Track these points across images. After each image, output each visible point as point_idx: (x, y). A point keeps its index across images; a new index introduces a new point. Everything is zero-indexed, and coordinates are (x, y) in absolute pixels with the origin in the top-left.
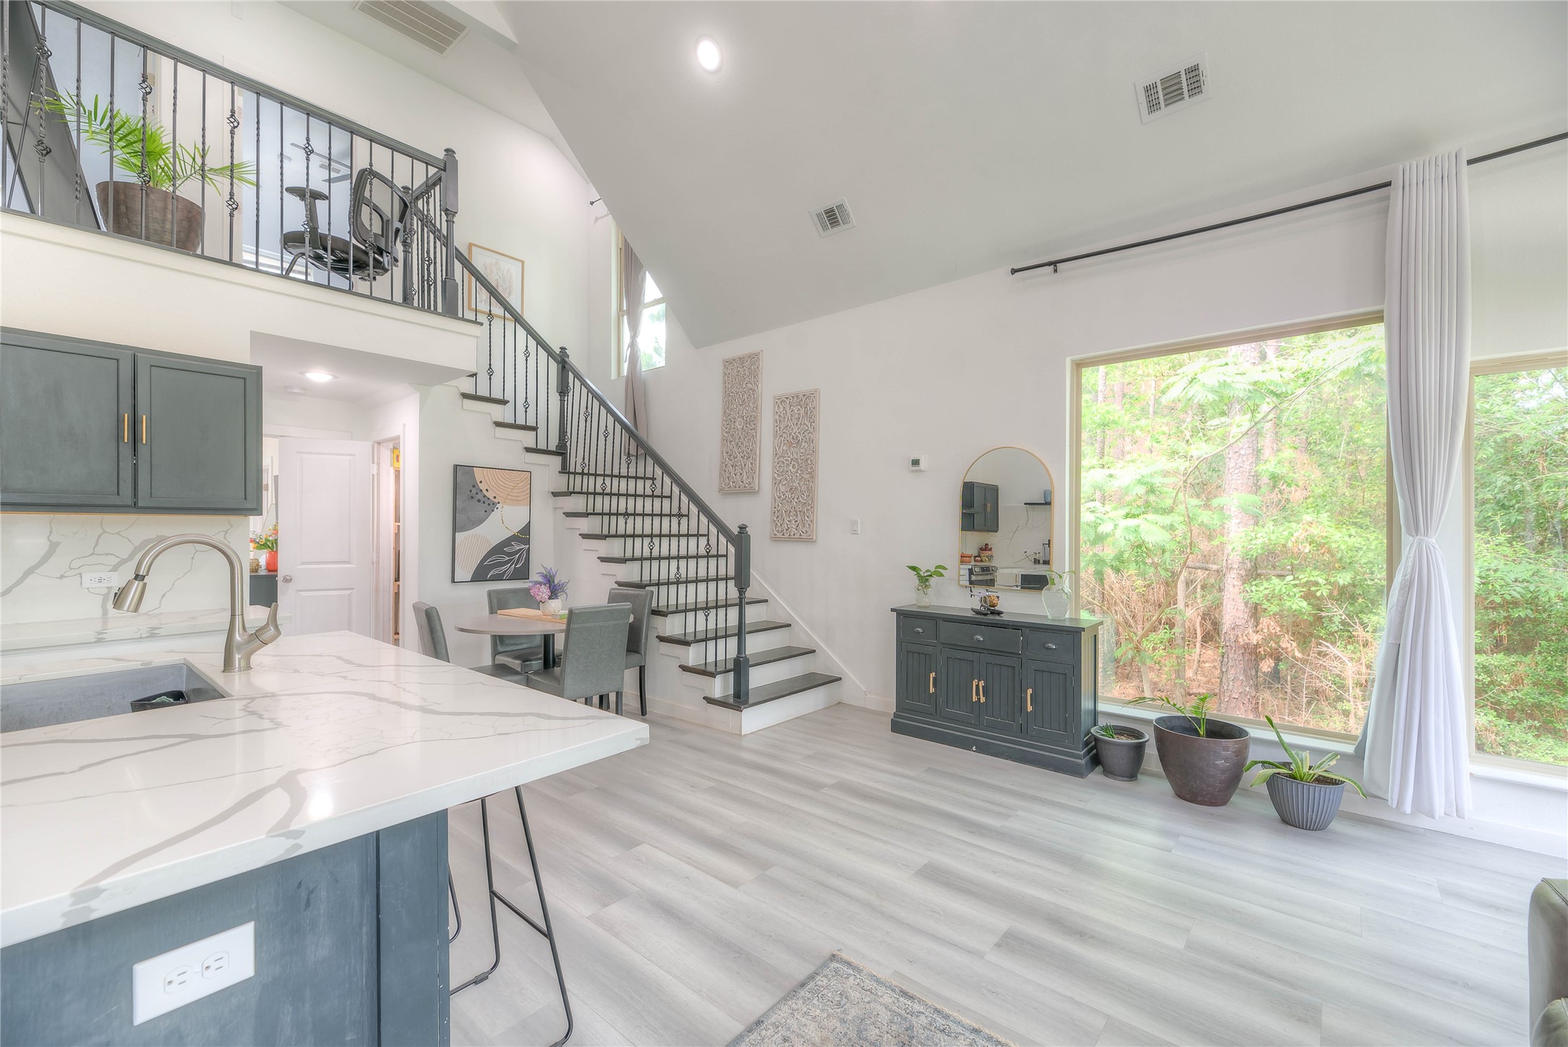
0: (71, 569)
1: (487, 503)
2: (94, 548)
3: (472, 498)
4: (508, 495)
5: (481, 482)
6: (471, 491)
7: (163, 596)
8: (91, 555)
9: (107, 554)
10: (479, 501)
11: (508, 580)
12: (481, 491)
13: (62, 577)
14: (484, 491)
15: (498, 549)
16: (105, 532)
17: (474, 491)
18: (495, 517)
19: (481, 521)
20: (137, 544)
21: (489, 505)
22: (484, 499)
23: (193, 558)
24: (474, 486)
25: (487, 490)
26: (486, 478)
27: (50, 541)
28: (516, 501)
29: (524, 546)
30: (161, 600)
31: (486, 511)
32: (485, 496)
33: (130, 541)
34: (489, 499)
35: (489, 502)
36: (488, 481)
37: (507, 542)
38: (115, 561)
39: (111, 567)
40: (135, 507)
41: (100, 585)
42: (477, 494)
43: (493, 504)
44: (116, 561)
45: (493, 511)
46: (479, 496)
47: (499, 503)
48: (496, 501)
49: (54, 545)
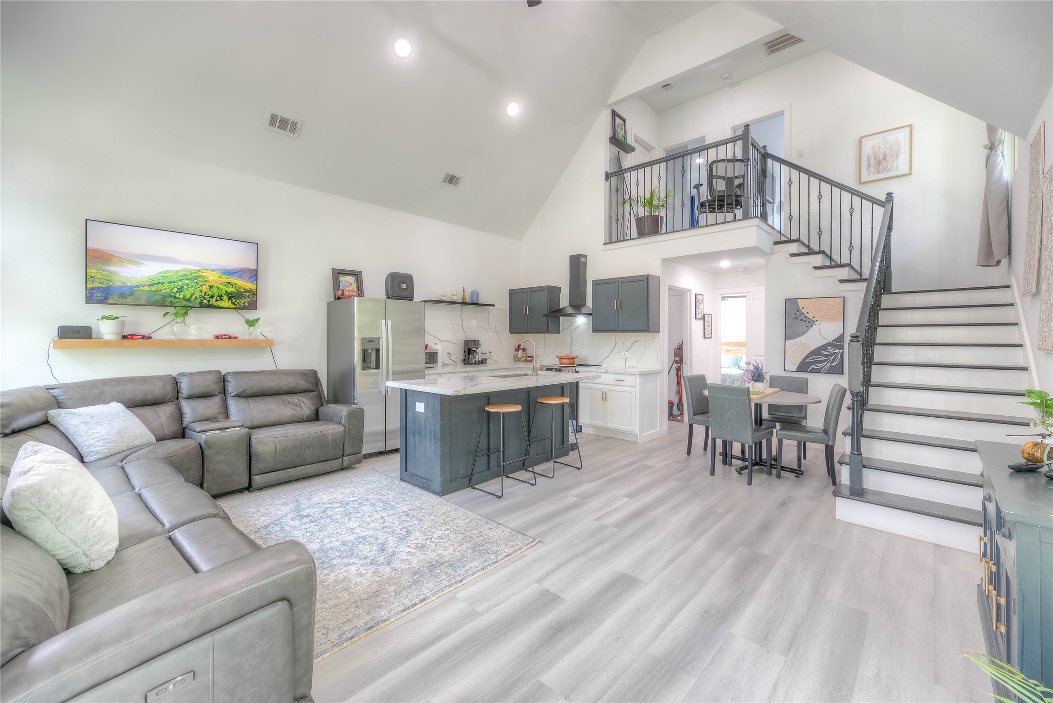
0: (619, 350)
1: (807, 321)
2: (623, 344)
3: (797, 318)
4: (824, 315)
5: (803, 308)
6: (796, 314)
7: (638, 362)
8: (623, 346)
9: (626, 346)
10: (802, 320)
11: (824, 373)
12: (803, 313)
13: (618, 353)
14: (806, 314)
15: (817, 352)
16: (625, 339)
17: (798, 314)
18: (813, 330)
19: (803, 333)
20: (632, 343)
21: (809, 322)
22: (805, 319)
23: (645, 349)
24: (798, 311)
25: (808, 313)
26: (807, 305)
27: (615, 341)
28: (832, 319)
29: (838, 351)
31: (807, 327)
32: (806, 317)
34: (809, 318)
35: (809, 320)
36: (808, 307)
37: (824, 347)
39: (627, 350)
40: (619, 330)
41: (624, 356)
42: (800, 316)
43: (813, 322)
44: (628, 348)
45: (812, 326)
46: (802, 317)
47: (817, 321)
48: (814, 319)
49: (616, 343)
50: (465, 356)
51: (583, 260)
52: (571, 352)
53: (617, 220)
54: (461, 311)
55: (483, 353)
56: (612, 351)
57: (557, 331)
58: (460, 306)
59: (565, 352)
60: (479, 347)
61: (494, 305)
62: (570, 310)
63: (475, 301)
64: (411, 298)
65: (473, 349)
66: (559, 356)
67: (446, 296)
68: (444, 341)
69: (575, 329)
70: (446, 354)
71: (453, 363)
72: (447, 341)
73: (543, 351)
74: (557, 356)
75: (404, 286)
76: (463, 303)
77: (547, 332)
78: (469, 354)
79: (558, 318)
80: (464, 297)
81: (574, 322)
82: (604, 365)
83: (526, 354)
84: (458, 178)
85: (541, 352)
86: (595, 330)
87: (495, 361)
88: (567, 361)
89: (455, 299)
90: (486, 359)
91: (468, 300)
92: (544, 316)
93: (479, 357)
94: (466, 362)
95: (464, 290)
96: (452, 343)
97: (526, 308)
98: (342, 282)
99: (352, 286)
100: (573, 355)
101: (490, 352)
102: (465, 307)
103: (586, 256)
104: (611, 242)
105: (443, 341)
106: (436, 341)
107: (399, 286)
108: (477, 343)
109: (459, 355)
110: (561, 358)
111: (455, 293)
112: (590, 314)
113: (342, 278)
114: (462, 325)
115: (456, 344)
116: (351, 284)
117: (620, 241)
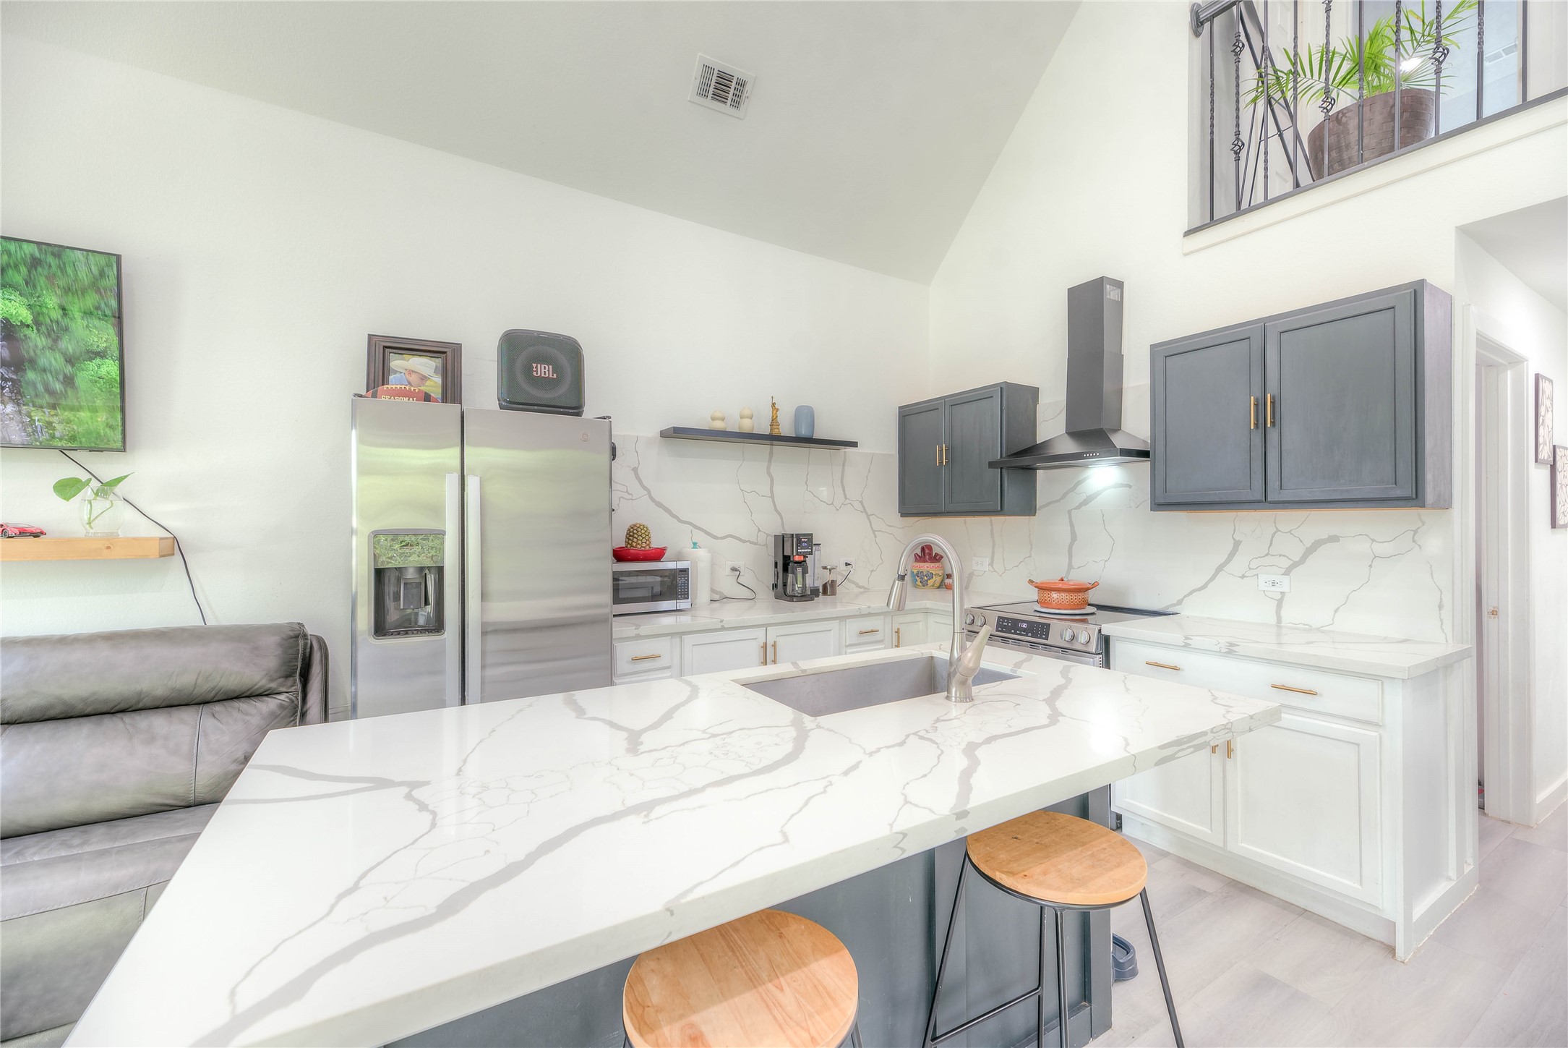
0: (1250, 569)
2: (1269, 548)
7: (1336, 611)
8: (1267, 554)
9: (1280, 556)
13: (1243, 577)
16: (1278, 530)
20: (1308, 545)
23: (1370, 566)
27: (1234, 539)
30: (1334, 615)
33: (1301, 541)
38: (1286, 563)
39: (1284, 570)
40: (1264, 502)
41: (1273, 589)
44: (1289, 563)
49: (1237, 544)
50: (777, 575)
51: (1111, 294)
52: (1070, 567)
53: (1238, 147)
54: (770, 461)
55: (825, 568)
56: (1220, 569)
57: (1029, 508)
58: (764, 449)
59: (1051, 568)
60: (811, 553)
61: (854, 444)
62: (1069, 447)
63: (804, 432)
64: (575, 409)
65: (797, 558)
66: (1038, 580)
67: (723, 419)
68: (722, 538)
69: (1085, 502)
70: (728, 571)
71: (747, 594)
72: (730, 536)
73: (988, 561)
74: (1031, 582)
75: (543, 370)
76: (773, 439)
77: (1001, 511)
78: (785, 569)
79: (1030, 470)
80: (774, 422)
81: (1079, 483)
82: (1187, 610)
83: (943, 568)
84: (742, 84)
85: (981, 564)
86: (1161, 503)
87: (861, 587)
88: (1064, 596)
89: (747, 426)
90: (833, 582)
91: (786, 429)
92: (992, 465)
93: (815, 578)
94: (782, 591)
95: (774, 404)
96: (744, 541)
97: (941, 451)
98: (396, 372)
99: (428, 383)
100: (1079, 576)
101: (847, 564)
102: (779, 449)
103: (1119, 285)
104: (1213, 221)
105: (716, 538)
106: (699, 537)
107: (528, 370)
108: (805, 541)
109: (762, 570)
110: (1042, 588)
111: (747, 412)
112: (1144, 454)
113: (397, 362)
114: (772, 497)
115: (756, 544)
116: (424, 378)
117: (1251, 209)
